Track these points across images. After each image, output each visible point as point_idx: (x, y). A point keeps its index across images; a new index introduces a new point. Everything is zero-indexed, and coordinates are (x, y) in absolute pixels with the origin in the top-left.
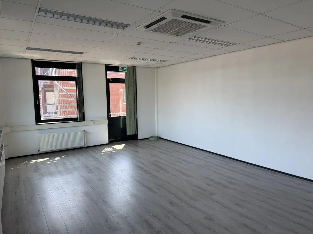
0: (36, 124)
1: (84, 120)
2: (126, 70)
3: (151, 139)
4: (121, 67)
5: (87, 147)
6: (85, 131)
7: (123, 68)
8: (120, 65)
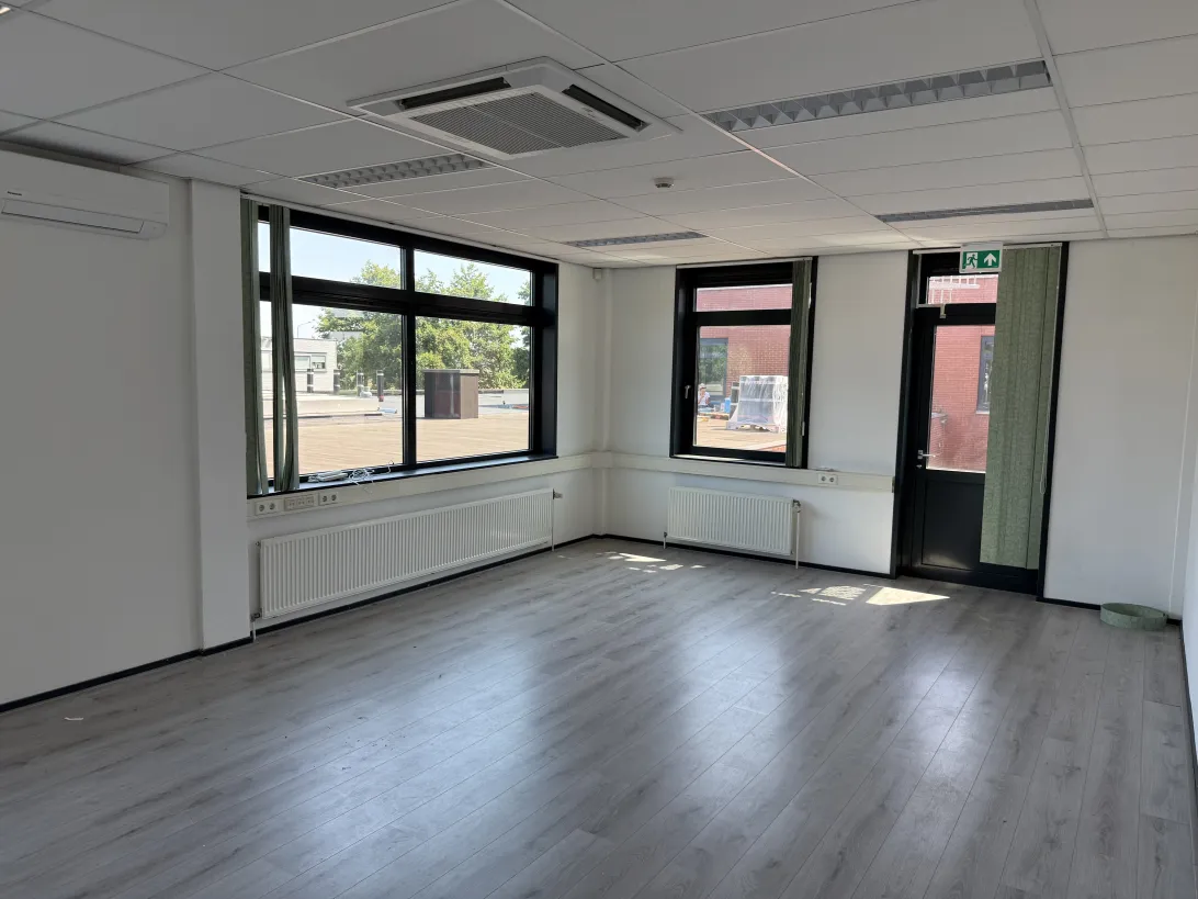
0: (671, 455)
1: (804, 465)
2: (995, 264)
3: (1106, 615)
4: (969, 255)
5: (801, 564)
6: (799, 505)
7: (983, 255)
8: (965, 245)
